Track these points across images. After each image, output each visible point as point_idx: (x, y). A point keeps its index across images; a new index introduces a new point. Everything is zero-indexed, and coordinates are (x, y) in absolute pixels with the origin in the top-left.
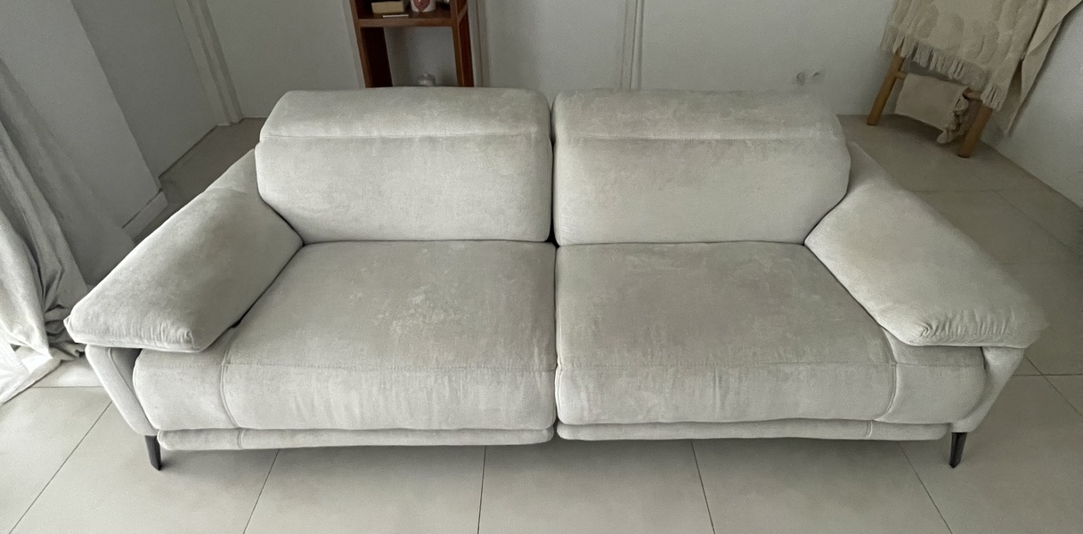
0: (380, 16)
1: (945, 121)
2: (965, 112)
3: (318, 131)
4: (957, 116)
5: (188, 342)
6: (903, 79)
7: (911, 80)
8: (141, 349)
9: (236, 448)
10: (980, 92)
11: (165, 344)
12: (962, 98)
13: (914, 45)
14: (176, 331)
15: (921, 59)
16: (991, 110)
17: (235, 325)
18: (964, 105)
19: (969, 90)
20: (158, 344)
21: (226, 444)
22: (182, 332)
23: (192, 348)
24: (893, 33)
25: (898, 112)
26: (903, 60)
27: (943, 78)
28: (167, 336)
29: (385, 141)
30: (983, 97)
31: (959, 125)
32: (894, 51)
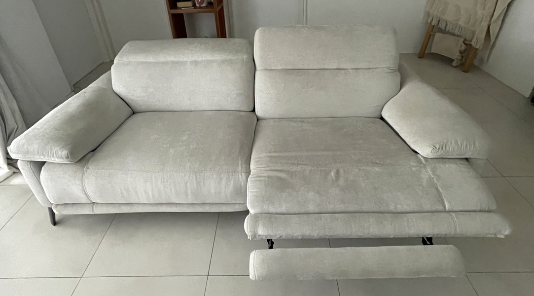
0: (180, 8)
1: (455, 55)
2: (465, 50)
3: (141, 58)
4: (461, 52)
5: (67, 158)
6: (434, 36)
7: (438, 36)
8: (45, 162)
9: (92, 213)
10: (471, 41)
11: (56, 159)
12: (463, 44)
13: (438, 19)
14: (62, 152)
15: (442, 25)
16: (477, 49)
17: (93, 151)
18: (464, 47)
19: (465, 40)
20: (53, 159)
21: (87, 211)
22: (64, 153)
23: (70, 161)
24: (428, 14)
25: (433, 51)
26: (434, 26)
27: (453, 34)
28: (57, 155)
29: (173, 63)
30: (473, 43)
31: (462, 57)
32: (429, 22)
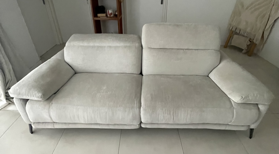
0: (99, 17)
1: (244, 47)
2: (249, 45)
3: (81, 44)
5: (41, 97)
6: (233, 36)
8: (29, 99)
9: (53, 128)
12: (249, 41)
13: (236, 28)
14: (38, 94)
15: (238, 31)
16: (256, 44)
17: (55, 94)
20: (33, 98)
21: (50, 127)
23: (43, 99)
24: (230, 25)
25: (232, 44)
26: (233, 31)
27: (243, 36)
28: (35, 96)
29: (98, 47)
30: (254, 41)
31: (248, 48)
32: (231, 29)
